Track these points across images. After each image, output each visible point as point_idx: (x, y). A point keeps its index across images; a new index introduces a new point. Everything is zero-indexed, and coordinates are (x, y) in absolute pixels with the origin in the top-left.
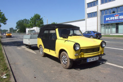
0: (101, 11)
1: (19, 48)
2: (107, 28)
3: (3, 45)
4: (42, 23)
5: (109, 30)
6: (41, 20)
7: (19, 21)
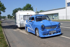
1: (15, 30)
3: (3, 28)
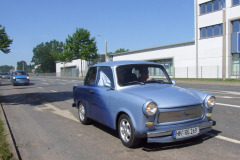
0: (232, 22)
4: (94, 49)
6: (90, 42)
7: (40, 46)
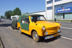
2: (58, 16)
5: (59, 17)
